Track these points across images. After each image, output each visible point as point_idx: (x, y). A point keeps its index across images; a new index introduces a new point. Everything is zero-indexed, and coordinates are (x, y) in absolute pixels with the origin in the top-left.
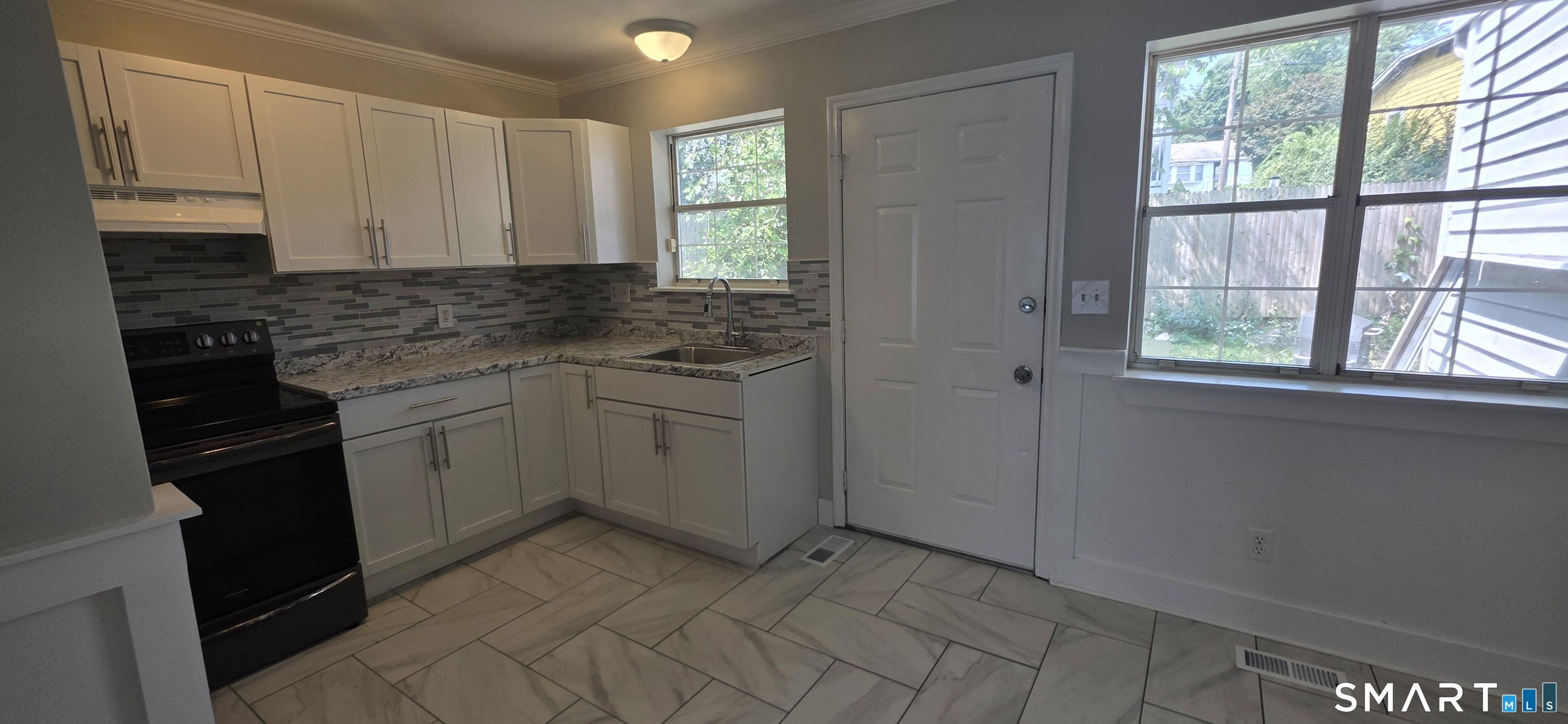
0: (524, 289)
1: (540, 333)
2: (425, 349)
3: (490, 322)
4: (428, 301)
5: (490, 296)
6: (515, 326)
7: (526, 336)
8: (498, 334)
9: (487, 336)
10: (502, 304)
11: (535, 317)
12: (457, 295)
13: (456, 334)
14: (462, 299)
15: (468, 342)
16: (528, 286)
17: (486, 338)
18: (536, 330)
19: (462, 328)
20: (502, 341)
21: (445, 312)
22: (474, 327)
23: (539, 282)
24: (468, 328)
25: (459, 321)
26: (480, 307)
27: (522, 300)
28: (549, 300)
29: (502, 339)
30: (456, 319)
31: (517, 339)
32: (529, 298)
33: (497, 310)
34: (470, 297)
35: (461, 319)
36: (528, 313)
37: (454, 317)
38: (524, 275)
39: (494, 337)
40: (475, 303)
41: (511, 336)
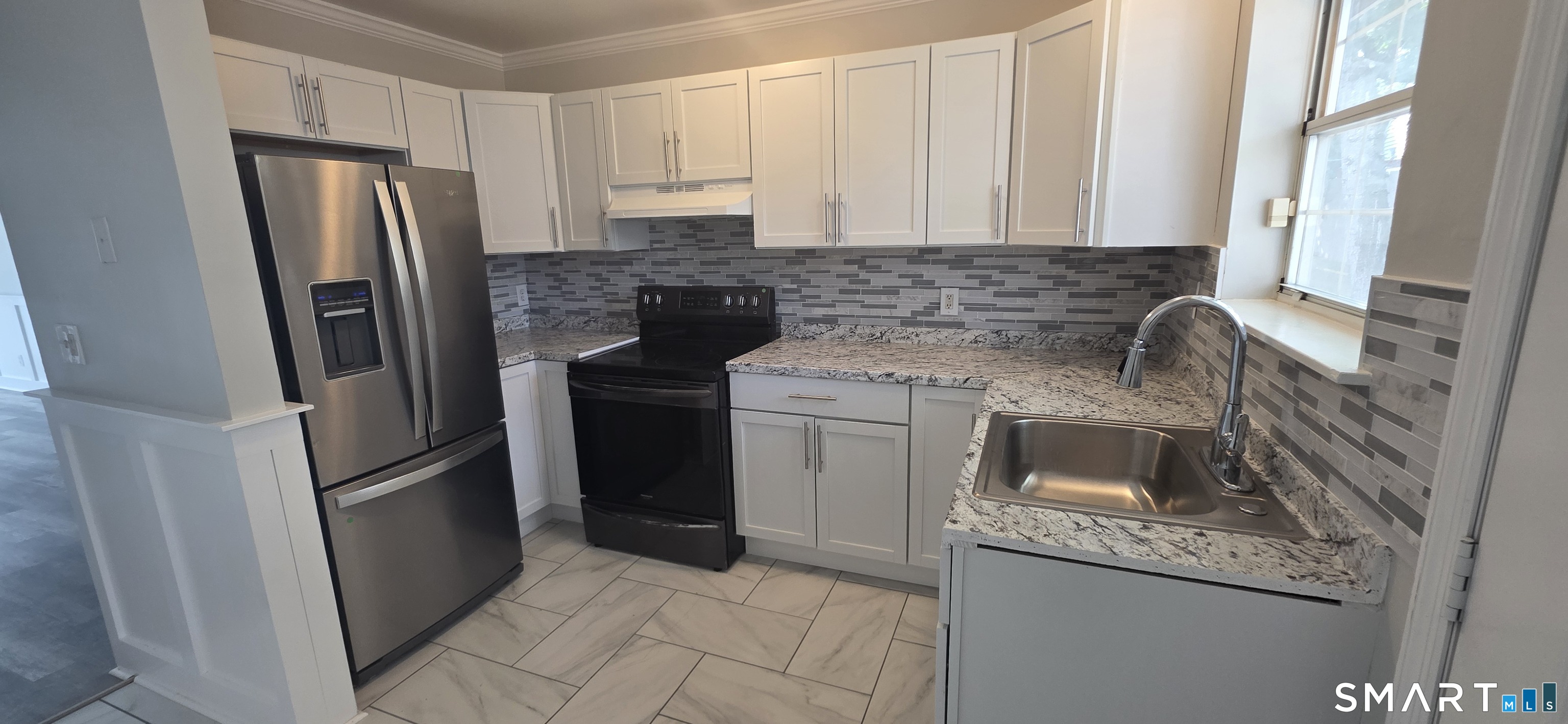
0: (1071, 275)
1: (1083, 342)
2: (917, 335)
3: (1006, 315)
4: (933, 282)
5: (1013, 282)
6: (1044, 326)
7: (1058, 341)
8: (1011, 334)
9: (997, 332)
10: (1031, 293)
11: (1081, 317)
12: (968, 277)
13: (960, 325)
14: (975, 283)
15: (969, 336)
16: (1076, 273)
17: (995, 335)
18: (1077, 336)
19: (969, 318)
20: (1018, 342)
21: (949, 297)
22: (984, 319)
23: (1099, 267)
24: (976, 319)
25: (966, 309)
26: (996, 294)
27: (1064, 291)
28: (1114, 295)
29: (1017, 339)
30: (962, 307)
31: (1041, 344)
32: (1076, 290)
33: (1020, 302)
34: (986, 282)
35: (969, 307)
36: (1068, 311)
37: (960, 304)
38: (1072, 256)
39: (1006, 335)
40: (991, 289)
41: (1033, 338)
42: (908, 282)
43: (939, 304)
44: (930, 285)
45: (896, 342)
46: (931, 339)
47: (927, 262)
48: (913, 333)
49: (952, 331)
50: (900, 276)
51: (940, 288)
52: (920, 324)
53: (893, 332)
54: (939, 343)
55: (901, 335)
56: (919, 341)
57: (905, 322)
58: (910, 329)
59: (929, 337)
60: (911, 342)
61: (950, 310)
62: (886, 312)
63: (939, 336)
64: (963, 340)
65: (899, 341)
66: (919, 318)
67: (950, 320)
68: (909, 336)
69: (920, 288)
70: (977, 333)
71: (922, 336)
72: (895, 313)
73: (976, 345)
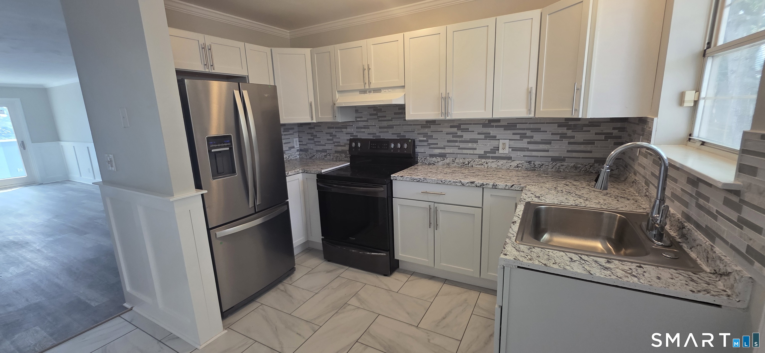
0: (570, 133)
1: (575, 167)
2: (487, 163)
3: (534, 154)
4: (495, 137)
5: (538, 137)
6: (555, 159)
7: (562, 167)
8: (537, 163)
9: (529, 162)
10: (548, 142)
11: (574, 155)
12: (514, 134)
13: (509, 158)
14: (518, 137)
15: (514, 164)
16: (572, 131)
17: (528, 164)
18: (572, 165)
19: (514, 155)
20: (540, 167)
21: (504, 144)
22: (522, 156)
23: (585, 129)
24: (518, 155)
25: (512, 150)
26: (529, 143)
27: (566, 141)
28: (593, 143)
29: (539, 166)
30: (511, 149)
31: (552, 168)
32: (572, 140)
33: (542, 147)
34: (523, 136)
35: (514, 149)
36: (568, 151)
37: (509, 148)
38: (570, 123)
39: (534, 164)
40: (526, 140)
41: (548, 166)
42: (482, 136)
43: (499, 147)
44: (494, 138)
45: (476, 166)
46: (494, 165)
47: (493, 126)
48: (485, 162)
49: (505, 161)
50: (479, 134)
51: (499, 140)
52: (488, 158)
53: (474, 161)
54: (498, 167)
55: (478, 163)
56: (488, 166)
57: (481, 157)
58: (483, 160)
59: (493, 164)
60: (484, 167)
61: (504, 151)
62: (471, 152)
63: (498, 164)
64: (511, 166)
65: (477, 166)
66: (488, 155)
67: (504, 156)
68: (483, 163)
69: (489, 139)
70: (518, 162)
71: (489, 164)
72: (476, 152)
73: (517, 168)
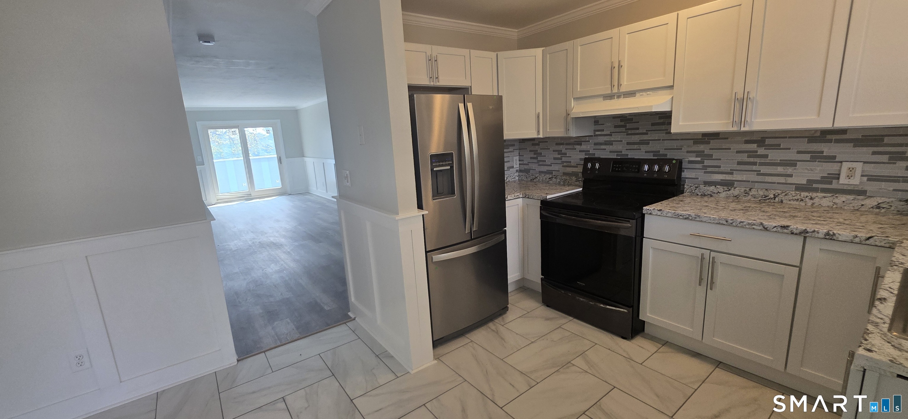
12: (875, 153)
13: (861, 193)
14: (884, 158)
15: (871, 202)
17: (903, 203)
19: (872, 187)
21: (851, 169)
24: (881, 189)
25: (869, 180)
30: (865, 178)
34: (897, 157)
35: (874, 179)
37: (863, 176)
40: (903, 164)
43: (839, 175)
44: (831, 159)
45: (789, 202)
46: (826, 203)
47: (830, 141)
48: (807, 197)
49: (851, 197)
50: (799, 152)
51: (841, 162)
52: (816, 190)
53: (786, 195)
54: (834, 206)
55: (794, 198)
56: (813, 204)
57: (799, 188)
58: (805, 194)
60: (804, 204)
61: (850, 180)
62: (782, 180)
63: (836, 201)
64: (862, 205)
65: (792, 202)
66: (815, 186)
67: (849, 188)
68: (803, 199)
69: (818, 162)
70: (881, 200)
71: (816, 201)
72: (790, 180)
73: (878, 210)
